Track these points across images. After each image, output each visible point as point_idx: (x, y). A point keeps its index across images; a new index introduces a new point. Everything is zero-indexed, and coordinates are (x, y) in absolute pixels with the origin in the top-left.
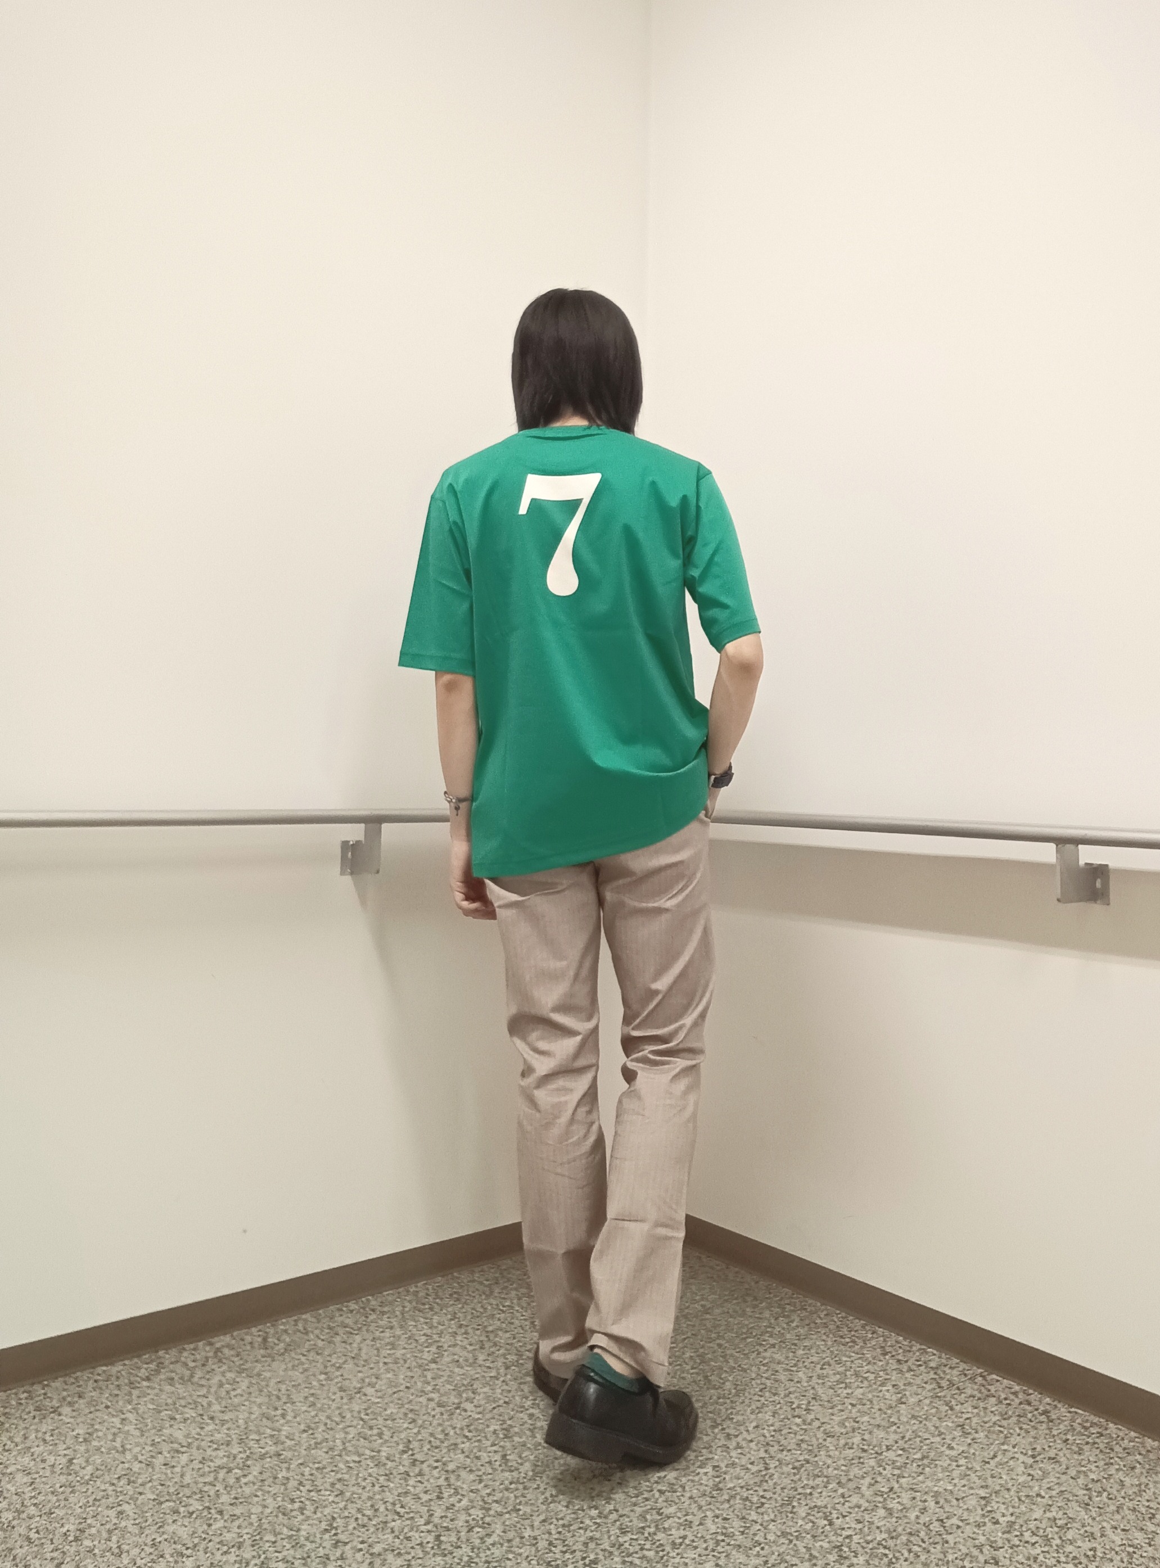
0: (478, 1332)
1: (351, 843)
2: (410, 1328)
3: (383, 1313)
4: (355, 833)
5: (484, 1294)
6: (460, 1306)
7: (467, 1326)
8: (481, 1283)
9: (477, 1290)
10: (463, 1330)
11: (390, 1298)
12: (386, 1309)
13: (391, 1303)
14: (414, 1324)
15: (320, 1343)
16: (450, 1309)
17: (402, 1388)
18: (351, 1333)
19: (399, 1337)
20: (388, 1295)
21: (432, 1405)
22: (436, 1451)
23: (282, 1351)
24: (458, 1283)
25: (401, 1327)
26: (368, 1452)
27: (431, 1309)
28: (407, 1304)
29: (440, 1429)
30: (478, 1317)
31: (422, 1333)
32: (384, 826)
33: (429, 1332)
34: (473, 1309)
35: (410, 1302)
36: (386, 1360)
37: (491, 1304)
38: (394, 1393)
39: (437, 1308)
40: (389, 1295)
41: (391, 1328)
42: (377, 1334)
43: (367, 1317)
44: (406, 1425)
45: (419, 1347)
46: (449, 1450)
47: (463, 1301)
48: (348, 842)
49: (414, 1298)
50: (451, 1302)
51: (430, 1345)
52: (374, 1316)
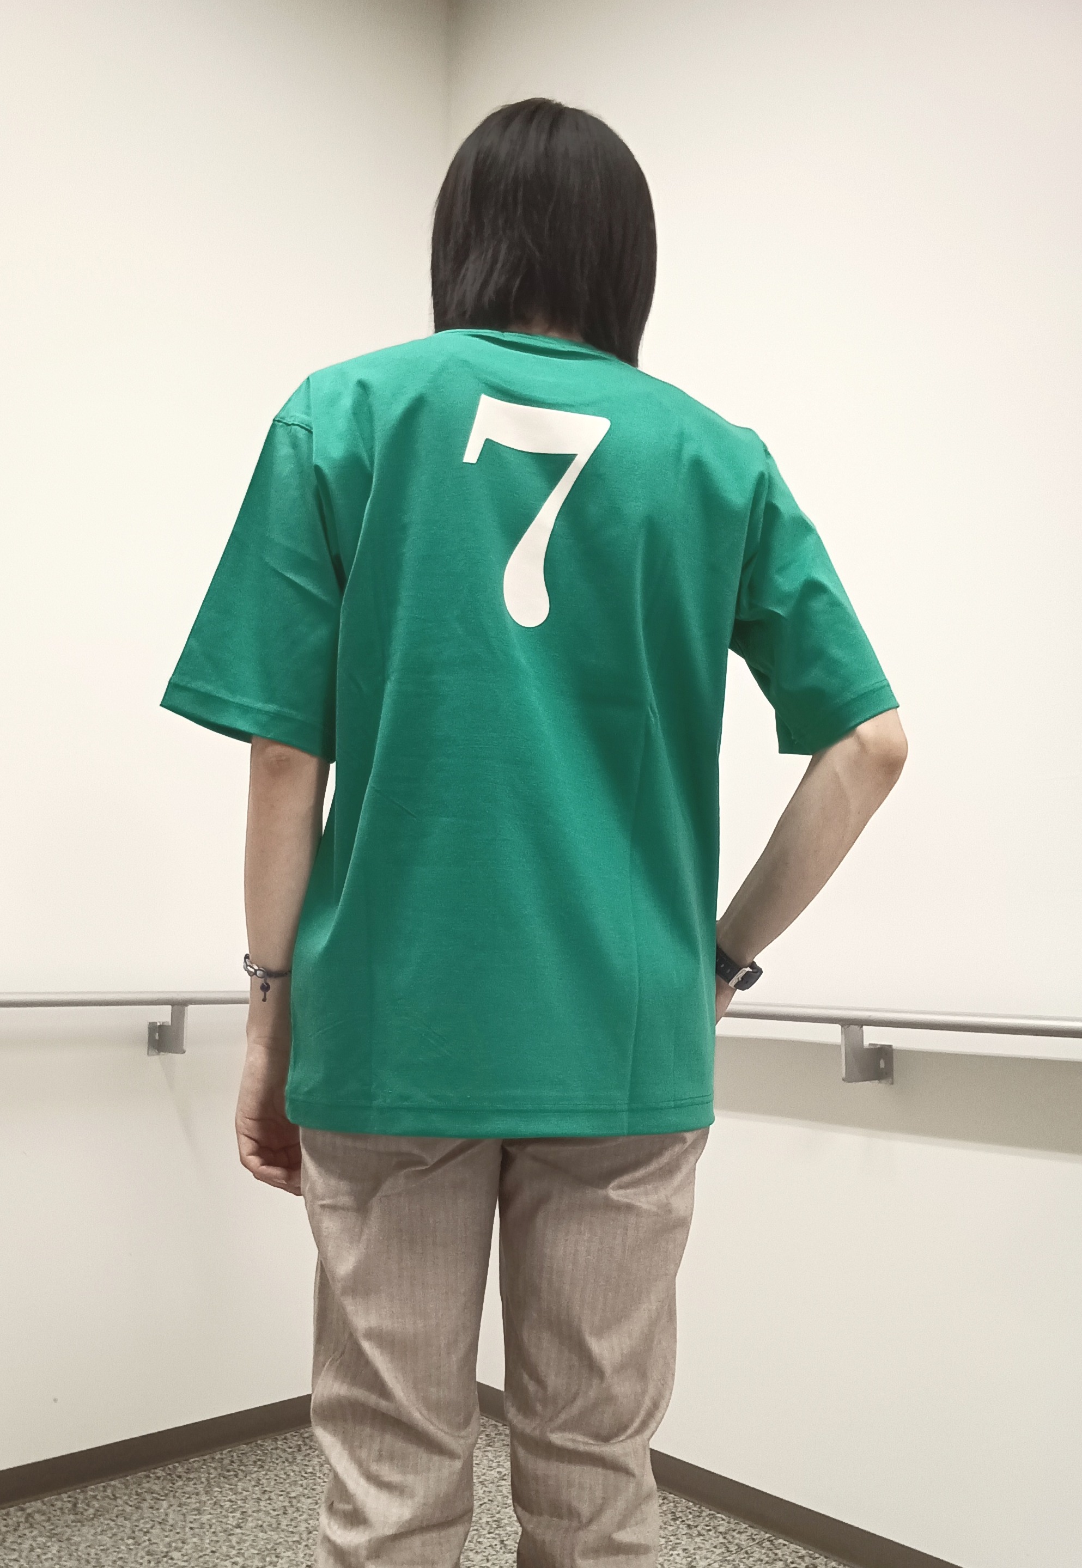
0: (281, 1498)
1: (159, 1024)
2: (216, 1494)
3: (189, 1480)
4: (163, 1015)
5: (287, 1460)
6: (264, 1473)
7: (271, 1492)
8: (285, 1451)
9: (281, 1457)
10: (267, 1497)
11: (196, 1465)
12: (191, 1476)
13: (197, 1470)
14: (219, 1490)
15: (128, 1509)
16: (254, 1476)
18: (159, 1499)
19: (205, 1503)
20: (194, 1462)
23: (91, 1516)
24: (262, 1450)
25: (207, 1493)
27: (236, 1476)
28: (212, 1471)
30: (281, 1483)
31: (227, 1499)
32: (190, 1007)
33: (233, 1498)
34: (276, 1475)
35: (215, 1469)
36: (192, 1525)
37: (294, 1471)
39: (241, 1475)
40: (195, 1462)
41: (197, 1494)
42: (183, 1500)
43: (173, 1484)
45: (224, 1513)
47: (267, 1467)
48: (156, 1023)
49: (220, 1465)
50: (256, 1469)
51: (235, 1510)
52: (180, 1483)
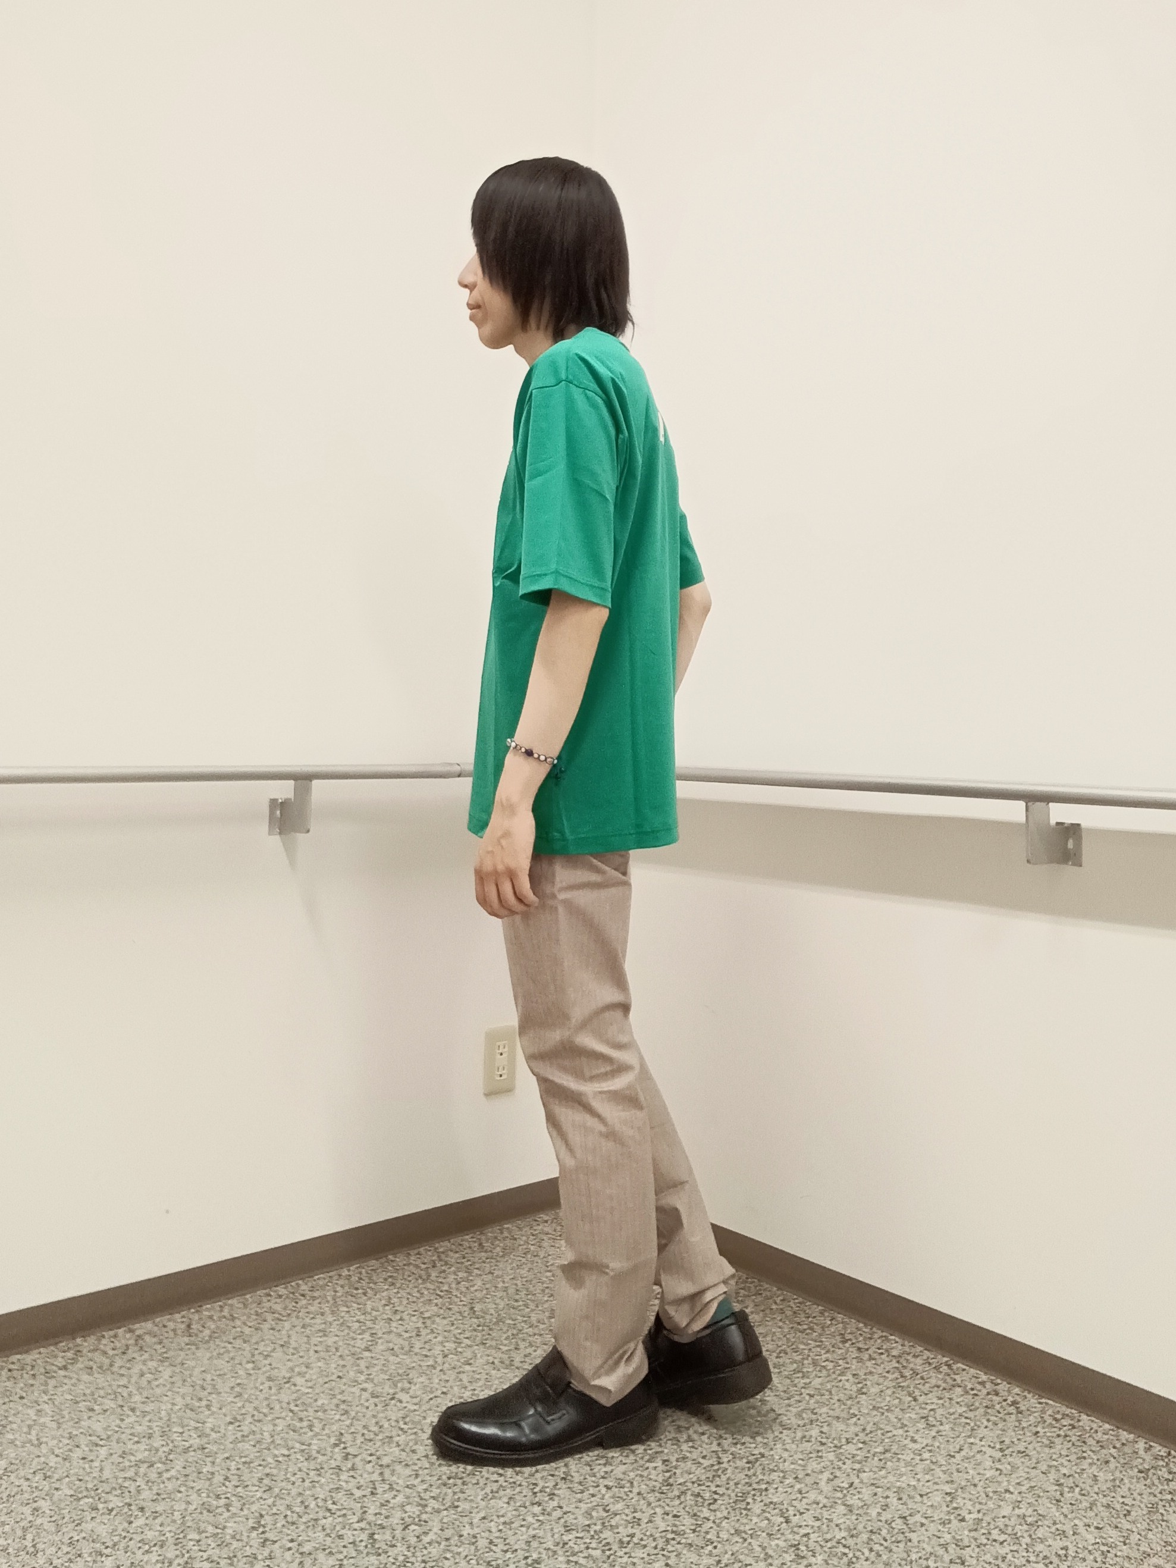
0: (414, 1319)
1: (280, 801)
2: (343, 1314)
3: (314, 1298)
4: (284, 790)
5: (420, 1277)
6: (395, 1291)
7: (403, 1312)
8: (417, 1266)
9: (414, 1274)
10: (398, 1317)
12: (316, 1294)
13: (323, 1287)
14: (347, 1310)
15: (247, 1330)
16: (385, 1294)
17: (334, 1377)
18: (280, 1320)
19: (331, 1324)
20: (318, 1279)
21: (365, 1395)
22: (370, 1444)
23: (207, 1338)
24: (393, 1267)
25: (333, 1313)
26: (297, 1445)
27: (365, 1294)
28: (339, 1288)
29: (374, 1421)
30: (414, 1302)
31: (355, 1319)
32: (315, 782)
33: (362, 1318)
34: (409, 1294)
35: (342, 1286)
36: (316, 1348)
37: (428, 1289)
38: (326, 1383)
39: (370, 1293)
40: (320, 1278)
41: (322, 1314)
42: (308, 1320)
43: (297, 1303)
44: (337, 1417)
45: (352, 1334)
46: (384, 1444)
47: (398, 1285)
48: (277, 800)
49: (347, 1281)
50: (386, 1287)
51: (364, 1332)
52: (304, 1302)
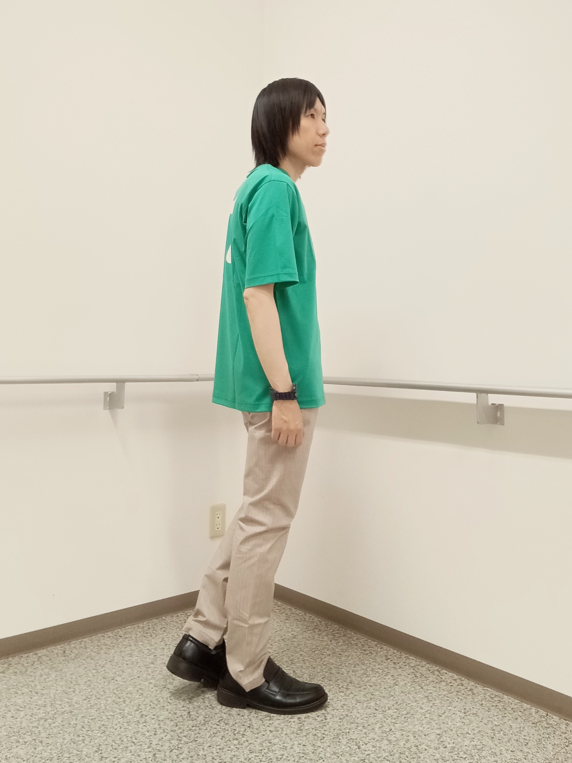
1: (109, 393)
2: (140, 646)
3: (126, 638)
4: (111, 387)
6: (166, 634)
7: (169, 645)
8: (177, 622)
9: (175, 626)
10: (167, 647)
12: (127, 636)
13: (130, 633)
14: (142, 644)
15: (93, 654)
16: (160, 636)
17: (136, 677)
18: (109, 649)
19: (134, 650)
20: (128, 628)
21: (151, 686)
22: (154, 710)
23: (73, 658)
24: (165, 622)
25: (135, 645)
26: (118, 711)
27: (151, 636)
28: (138, 633)
29: (156, 698)
30: (175, 640)
31: (146, 648)
32: (126, 384)
33: (150, 648)
35: (140, 632)
36: (127, 663)
38: (132, 680)
39: (154, 636)
40: (129, 628)
41: (130, 646)
42: (123, 649)
43: (117, 640)
44: (138, 697)
45: (145, 656)
46: (161, 709)
49: (142, 630)
51: (150, 654)
52: (121, 640)
